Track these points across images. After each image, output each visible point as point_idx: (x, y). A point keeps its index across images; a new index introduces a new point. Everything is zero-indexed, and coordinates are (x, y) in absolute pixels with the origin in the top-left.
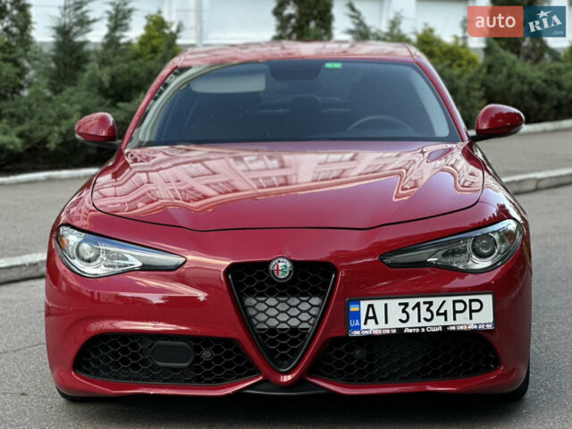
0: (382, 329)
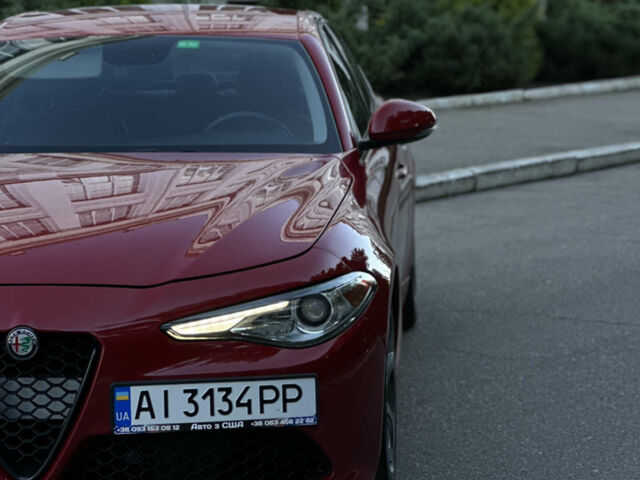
0: (160, 425)
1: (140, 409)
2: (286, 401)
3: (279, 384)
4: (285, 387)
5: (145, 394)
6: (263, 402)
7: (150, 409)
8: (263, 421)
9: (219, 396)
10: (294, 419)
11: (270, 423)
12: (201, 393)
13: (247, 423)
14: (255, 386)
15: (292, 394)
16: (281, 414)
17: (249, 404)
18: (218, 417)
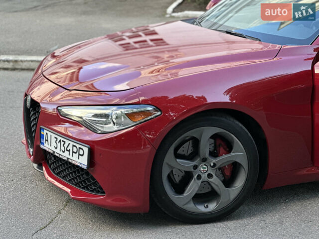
0: (49, 149)
1: (46, 140)
2: (79, 155)
3: (78, 146)
4: (80, 148)
5: (47, 134)
6: (73, 152)
7: (47, 141)
8: (72, 160)
9: (62, 143)
10: (80, 163)
11: (73, 162)
12: (58, 140)
13: (68, 159)
14: (72, 143)
15: (81, 152)
16: (77, 160)
17: (69, 151)
18: (61, 153)
